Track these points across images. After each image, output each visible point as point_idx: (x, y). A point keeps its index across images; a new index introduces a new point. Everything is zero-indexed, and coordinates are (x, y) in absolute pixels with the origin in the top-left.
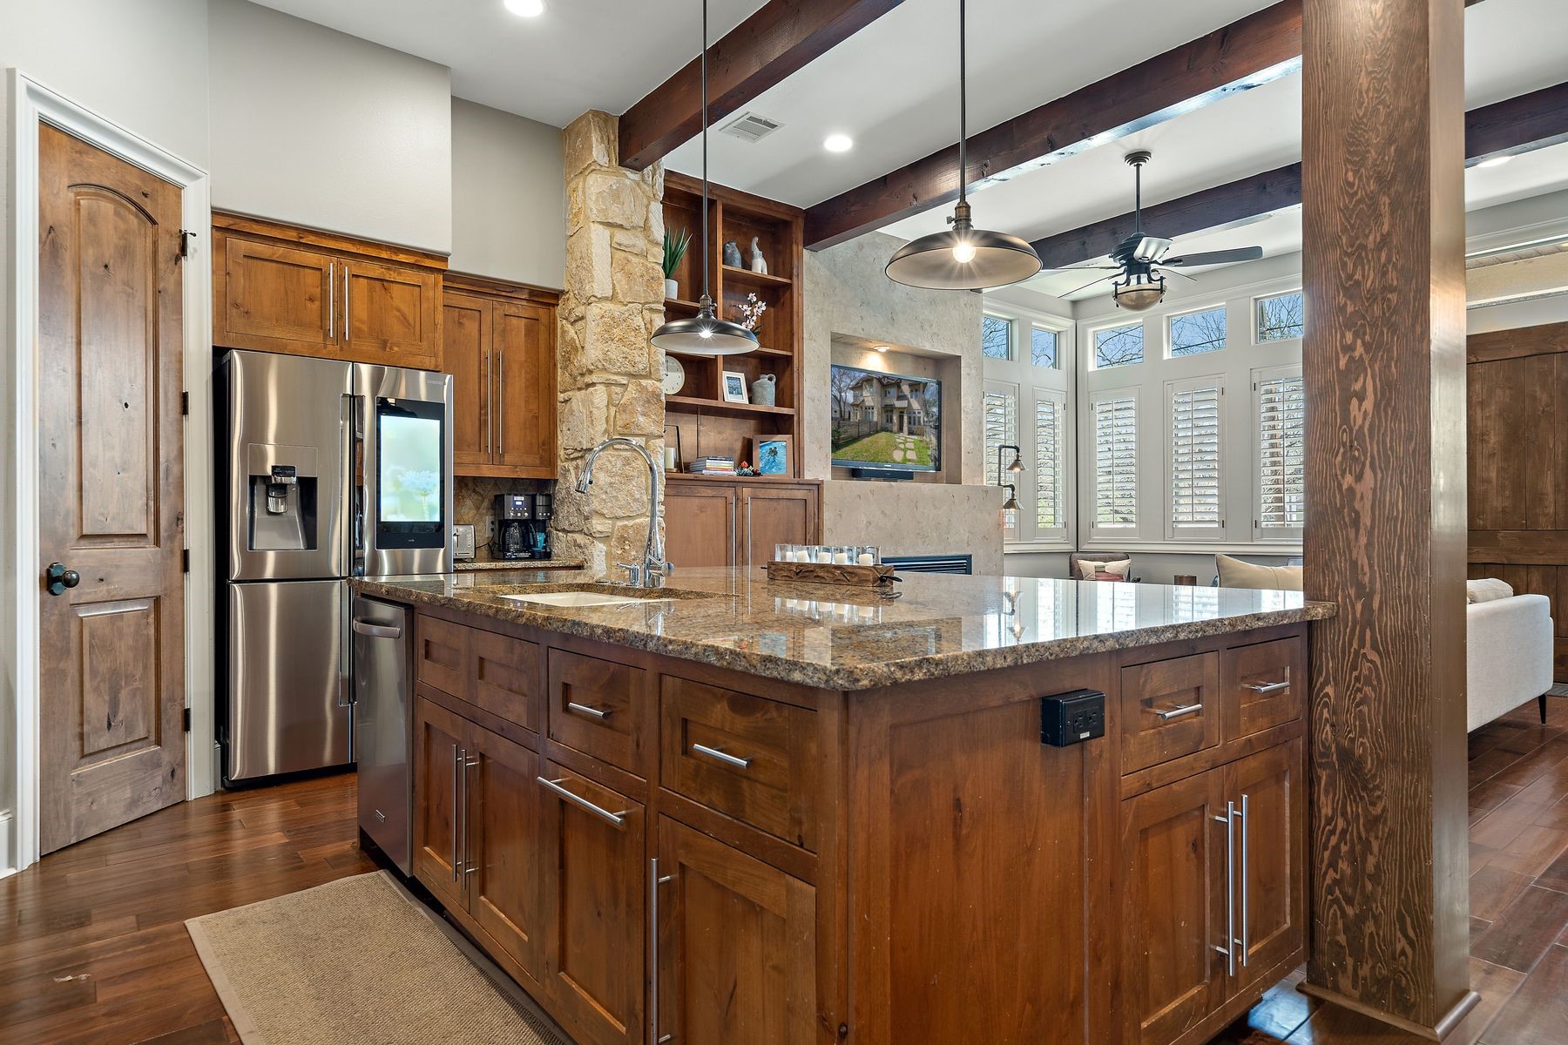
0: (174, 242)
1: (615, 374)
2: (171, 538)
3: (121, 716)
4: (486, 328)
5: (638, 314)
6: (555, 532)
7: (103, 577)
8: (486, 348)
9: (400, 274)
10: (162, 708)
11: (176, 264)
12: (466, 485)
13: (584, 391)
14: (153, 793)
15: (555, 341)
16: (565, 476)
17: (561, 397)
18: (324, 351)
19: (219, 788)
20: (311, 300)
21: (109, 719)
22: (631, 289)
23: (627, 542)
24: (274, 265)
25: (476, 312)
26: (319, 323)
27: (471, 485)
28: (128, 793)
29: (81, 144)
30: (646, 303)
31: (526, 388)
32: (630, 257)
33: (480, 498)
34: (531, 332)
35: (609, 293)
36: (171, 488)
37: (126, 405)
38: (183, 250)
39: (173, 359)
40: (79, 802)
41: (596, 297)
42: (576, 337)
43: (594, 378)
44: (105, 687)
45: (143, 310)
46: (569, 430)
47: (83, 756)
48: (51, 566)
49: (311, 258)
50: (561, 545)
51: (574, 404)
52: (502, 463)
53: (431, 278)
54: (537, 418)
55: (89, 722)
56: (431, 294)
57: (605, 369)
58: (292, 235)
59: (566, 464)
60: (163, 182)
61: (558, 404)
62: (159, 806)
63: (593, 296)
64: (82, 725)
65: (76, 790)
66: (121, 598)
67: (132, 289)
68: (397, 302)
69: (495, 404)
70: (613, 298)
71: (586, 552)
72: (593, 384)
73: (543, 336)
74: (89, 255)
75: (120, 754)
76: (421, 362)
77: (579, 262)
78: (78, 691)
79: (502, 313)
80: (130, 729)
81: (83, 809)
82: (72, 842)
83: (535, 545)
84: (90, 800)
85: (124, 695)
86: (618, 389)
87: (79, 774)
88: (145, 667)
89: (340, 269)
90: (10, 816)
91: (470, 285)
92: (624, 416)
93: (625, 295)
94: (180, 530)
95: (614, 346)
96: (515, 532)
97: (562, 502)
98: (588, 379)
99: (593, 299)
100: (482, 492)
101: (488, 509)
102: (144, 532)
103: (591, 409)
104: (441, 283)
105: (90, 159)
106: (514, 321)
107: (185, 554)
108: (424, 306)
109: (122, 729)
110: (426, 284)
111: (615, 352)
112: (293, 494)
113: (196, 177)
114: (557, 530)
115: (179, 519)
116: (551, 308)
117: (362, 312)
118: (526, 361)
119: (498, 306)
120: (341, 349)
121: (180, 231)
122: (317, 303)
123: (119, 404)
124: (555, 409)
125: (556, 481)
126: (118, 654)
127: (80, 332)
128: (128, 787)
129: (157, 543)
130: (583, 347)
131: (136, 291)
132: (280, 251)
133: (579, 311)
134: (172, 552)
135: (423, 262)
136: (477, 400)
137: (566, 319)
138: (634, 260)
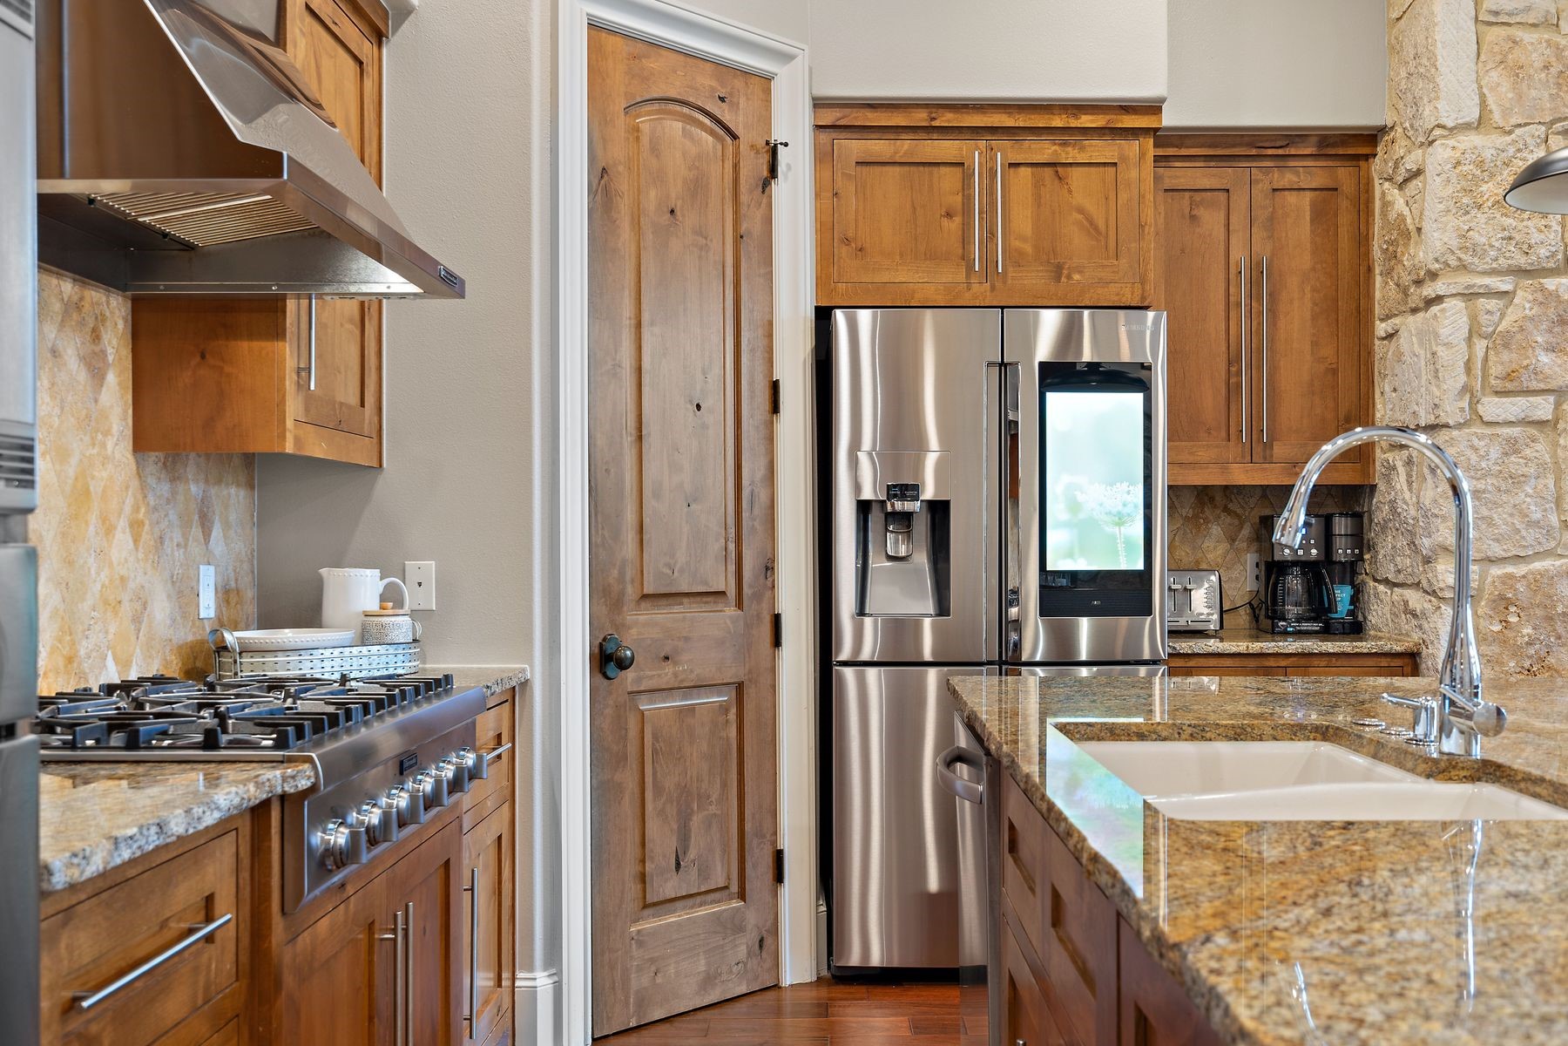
0: (761, 161)
1: (1485, 273)
2: (757, 597)
3: (692, 854)
4: (1239, 219)
5: (1538, 145)
6: (1372, 583)
7: (669, 654)
8: (1239, 254)
9: (1082, 149)
10: (747, 846)
11: (763, 192)
12: (1212, 499)
13: (1421, 315)
14: (735, 969)
15: (1369, 223)
16: (1387, 478)
17: (1381, 328)
18: (967, 295)
19: (825, 973)
20: (949, 215)
21: (677, 856)
22: (1520, 97)
23: (1513, 609)
24: (897, 169)
25: (1220, 193)
26: (961, 251)
27: (1219, 498)
28: (701, 966)
29: (640, 45)
30: (1553, 122)
31: (1314, 318)
32: (1518, 33)
33: (1236, 522)
34: (1323, 215)
35: (1473, 114)
36: (757, 524)
37: (698, 407)
38: (773, 171)
39: (760, 332)
40: (640, 969)
41: (1443, 127)
42: (1406, 212)
43: (1439, 287)
44: (672, 811)
45: (720, 268)
46: (1395, 390)
47: (645, 906)
48: (604, 639)
49: (947, 148)
50: (1381, 609)
51: (1403, 340)
52: (1268, 459)
53: (1133, 147)
54: (1335, 372)
55: (652, 859)
56: (1134, 174)
57: (1463, 267)
58: (920, 118)
59: (1390, 456)
60: (746, 74)
61: (1377, 342)
62: (743, 989)
63: (1438, 126)
64: (643, 861)
65: (635, 952)
66: (692, 684)
67: (706, 238)
68: (1079, 198)
69: (1255, 353)
70: (1481, 123)
71: (1426, 626)
72: (1439, 299)
73: (1345, 219)
74: (652, 197)
75: (692, 907)
76: (1118, 294)
77: (1412, 64)
78: (639, 814)
79: (1267, 187)
80: (704, 873)
81: (645, 981)
82: (631, 1025)
83: (1332, 607)
84: (653, 968)
85: (696, 821)
86: (1493, 304)
87: (639, 931)
88: (724, 785)
89: (991, 159)
90: (556, 978)
91: (1210, 147)
92: (1506, 356)
93: (1506, 113)
94: (769, 583)
95: (1482, 218)
96: (1295, 583)
97: (1384, 529)
98: (1429, 290)
99: (1438, 132)
100: (1239, 511)
101: (1250, 541)
102: (722, 588)
103: (1434, 348)
104: (1151, 151)
105: (654, 64)
106: (1291, 198)
107: (777, 620)
108: (1123, 196)
109: (694, 872)
110: (1124, 158)
111: (1485, 228)
112: (921, 526)
113: (787, 58)
114: (1375, 580)
115: (769, 568)
116: (1362, 163)
117: (1023, 222)
118: (1314, 269)
119: (1261, 176)
120: (993, 288)
121: (768, 143)
122: (958, 220)
123: (689, 406)
124: (1370, 353)
125: (1373, 488)
126: (688, 764)
127: (640, 310)
128: (702, 957)
129: (739, 604)
130: (1419, 230)
131: (711, 240)
132: (904, 147)
133: (1410, 164)
134: (758, 616)
135: (1118, 121)
136: (1224, 348)
137: (1390, 179)
138: (1528, 37)
